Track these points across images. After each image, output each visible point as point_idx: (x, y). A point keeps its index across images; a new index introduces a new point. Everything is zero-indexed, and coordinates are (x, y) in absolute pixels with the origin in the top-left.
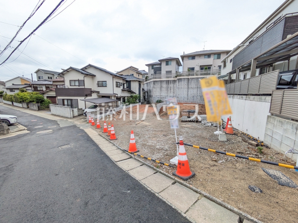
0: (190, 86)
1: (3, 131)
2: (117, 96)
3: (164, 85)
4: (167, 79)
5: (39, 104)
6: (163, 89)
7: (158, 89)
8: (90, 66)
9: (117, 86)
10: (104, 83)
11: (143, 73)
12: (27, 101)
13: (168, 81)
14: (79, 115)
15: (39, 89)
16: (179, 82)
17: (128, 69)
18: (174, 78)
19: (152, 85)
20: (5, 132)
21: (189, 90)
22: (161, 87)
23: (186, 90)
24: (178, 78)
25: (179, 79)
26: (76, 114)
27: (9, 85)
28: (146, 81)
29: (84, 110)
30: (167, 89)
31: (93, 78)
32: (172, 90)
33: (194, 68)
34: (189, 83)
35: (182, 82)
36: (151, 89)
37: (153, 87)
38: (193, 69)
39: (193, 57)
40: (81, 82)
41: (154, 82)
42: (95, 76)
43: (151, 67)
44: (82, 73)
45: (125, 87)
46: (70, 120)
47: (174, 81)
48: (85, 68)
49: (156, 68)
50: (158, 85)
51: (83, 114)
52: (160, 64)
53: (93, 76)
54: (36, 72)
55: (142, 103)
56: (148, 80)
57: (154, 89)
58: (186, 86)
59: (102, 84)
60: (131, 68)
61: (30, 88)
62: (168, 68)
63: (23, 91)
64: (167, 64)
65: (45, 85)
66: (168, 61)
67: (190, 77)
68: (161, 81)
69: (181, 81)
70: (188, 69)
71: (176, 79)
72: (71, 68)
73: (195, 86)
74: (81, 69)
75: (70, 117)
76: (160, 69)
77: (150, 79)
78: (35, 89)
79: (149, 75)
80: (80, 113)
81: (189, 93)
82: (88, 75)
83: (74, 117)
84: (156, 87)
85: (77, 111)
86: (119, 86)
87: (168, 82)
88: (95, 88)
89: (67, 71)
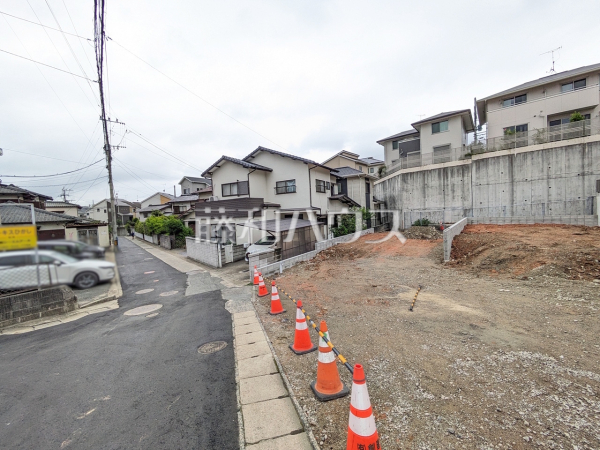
0: (518, 177)
1: (61, 304)
2: (318, 212)
3: (434, 181)
4: (442, 166)
5: (173, 237)
6: (429, 191)
7: (417, 194)
8: (261, 151)
9: (319, 191)
10: (289, 184)
11: (369, 162)
12: (158, 231)
13: (445, 169)
14: (237, 261)
15: (181, 210)
16: (478, 168)
17: (336, 157)
18: (461, 159)
19: (398, 185)
20: (65, 308)
21: (518, 189)
22: (425, 187)
23: (507, 188)
24: (475, 158)
25: (477, 162)
26: (230, 257)
27: (145, 207)
28: (381, 177)
29: (246, 249)
30: (443, 191)
31: (266, 176)
32: (458, 193)
33: (526, 125)
34: (516, 169)
35: (491, 167)
36: (396, 194)
37: (403, 189)
38: (523, 128)
39: (518, 96)
40: (243, 186)
41: (405, 176)
42: (271, 171)
43: (390, 146)
44: (245, 167)
45: (336, 192)
46: (214, 274)
47: (464, 169)
48: (252, 156)
49: (405, 144)
50: (415, 185)
51: (243, 259)
52: (417, 134)
53: (267, 171)
54: (181, 183)
55: (376, 229)
56: (386, 174)
57: (404, 193)
58: (507, 179)
59: (286, 188)
60: (344, 155)
61: (169, 210)
62: (440, 139)
63: (157, 215)
64: (436, 130)
65: (190, 202)
66: (436, 123)
67: (515, 151)
68: (423, 173)
69: (487, 165)
70: (506, 133)
71: (468, 162)
72: (224, 158)
73: (537, 175)
74: (244, 160)
75: (215, 264)
76: (416, 146)
77: (393, 171)
78: (177, 210)
79: (388, 164)
80: (239, 255)
81: (518, 195)
82: (255, 169)
83: (225, 265)
84: (410, 187)
85: (231, 250)
86: (322, 190)
87: (444, 172)
88: (270, 197)
89: (218, 166)
